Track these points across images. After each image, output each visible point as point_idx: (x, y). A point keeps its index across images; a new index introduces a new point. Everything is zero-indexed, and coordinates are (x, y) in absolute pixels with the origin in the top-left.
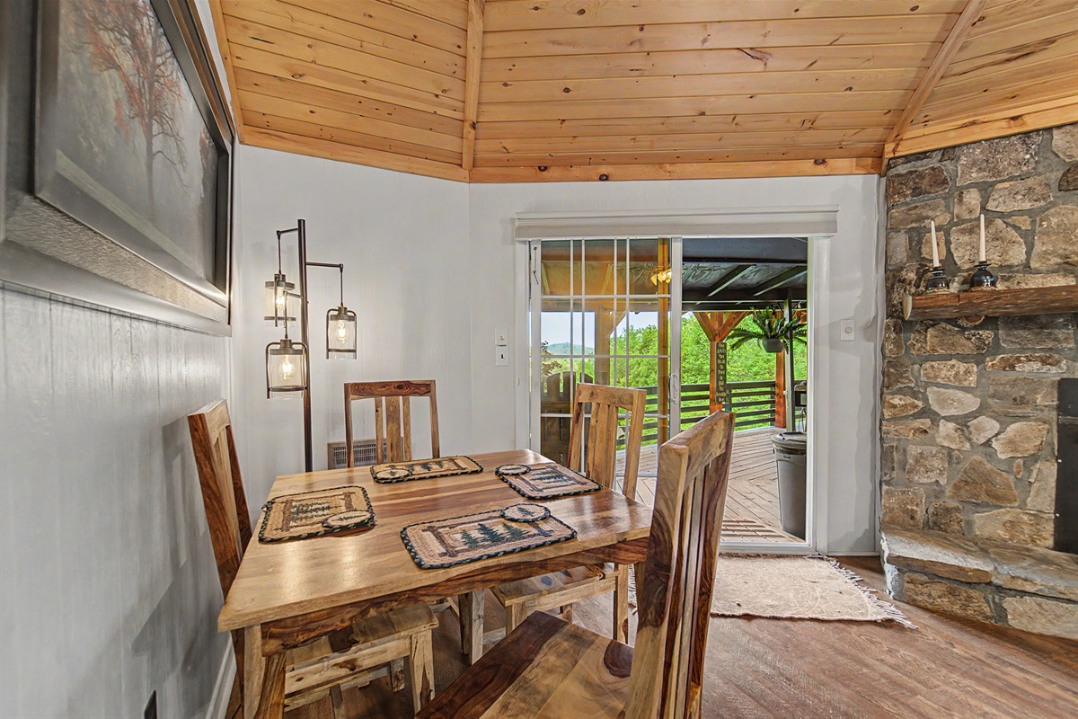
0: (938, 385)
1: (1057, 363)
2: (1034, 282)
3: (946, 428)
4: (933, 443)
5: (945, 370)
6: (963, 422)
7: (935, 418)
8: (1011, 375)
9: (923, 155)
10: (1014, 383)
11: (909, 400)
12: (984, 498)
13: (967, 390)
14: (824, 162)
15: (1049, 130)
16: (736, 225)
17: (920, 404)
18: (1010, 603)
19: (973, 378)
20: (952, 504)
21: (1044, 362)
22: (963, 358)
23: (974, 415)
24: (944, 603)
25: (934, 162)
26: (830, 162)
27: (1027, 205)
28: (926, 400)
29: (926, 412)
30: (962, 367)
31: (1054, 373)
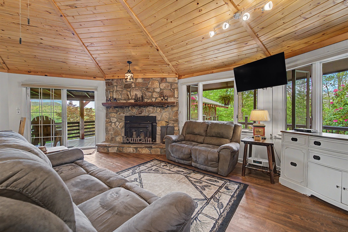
0: (112, 117)
1: (124, 114)
2: (122, 101)
3: (113, 124)
4: (112, 127)
5: (113, 114)
6: (115, 123)
7: (112, 123)
8: (120, 116)
9: (109, 80)
10: (120, 117)
11: (108, 120)
12: (117, 135)
13: (115, 118)
14: (95, 78)
15: (123, 79)
16: (76, 88)
17: (110, 120)
18: (110, 149)
19: (116, 116)
20: (114, 136)
21: (123, 113)
22: (115, 113)
23: (116, 122)
24: (102, 151)
25: (111, 81)
26: (97, 78)
27: (121, 90)
28: (111, 120)
29: (111, 122)
30: (114, 114)
31: (124, 115)
